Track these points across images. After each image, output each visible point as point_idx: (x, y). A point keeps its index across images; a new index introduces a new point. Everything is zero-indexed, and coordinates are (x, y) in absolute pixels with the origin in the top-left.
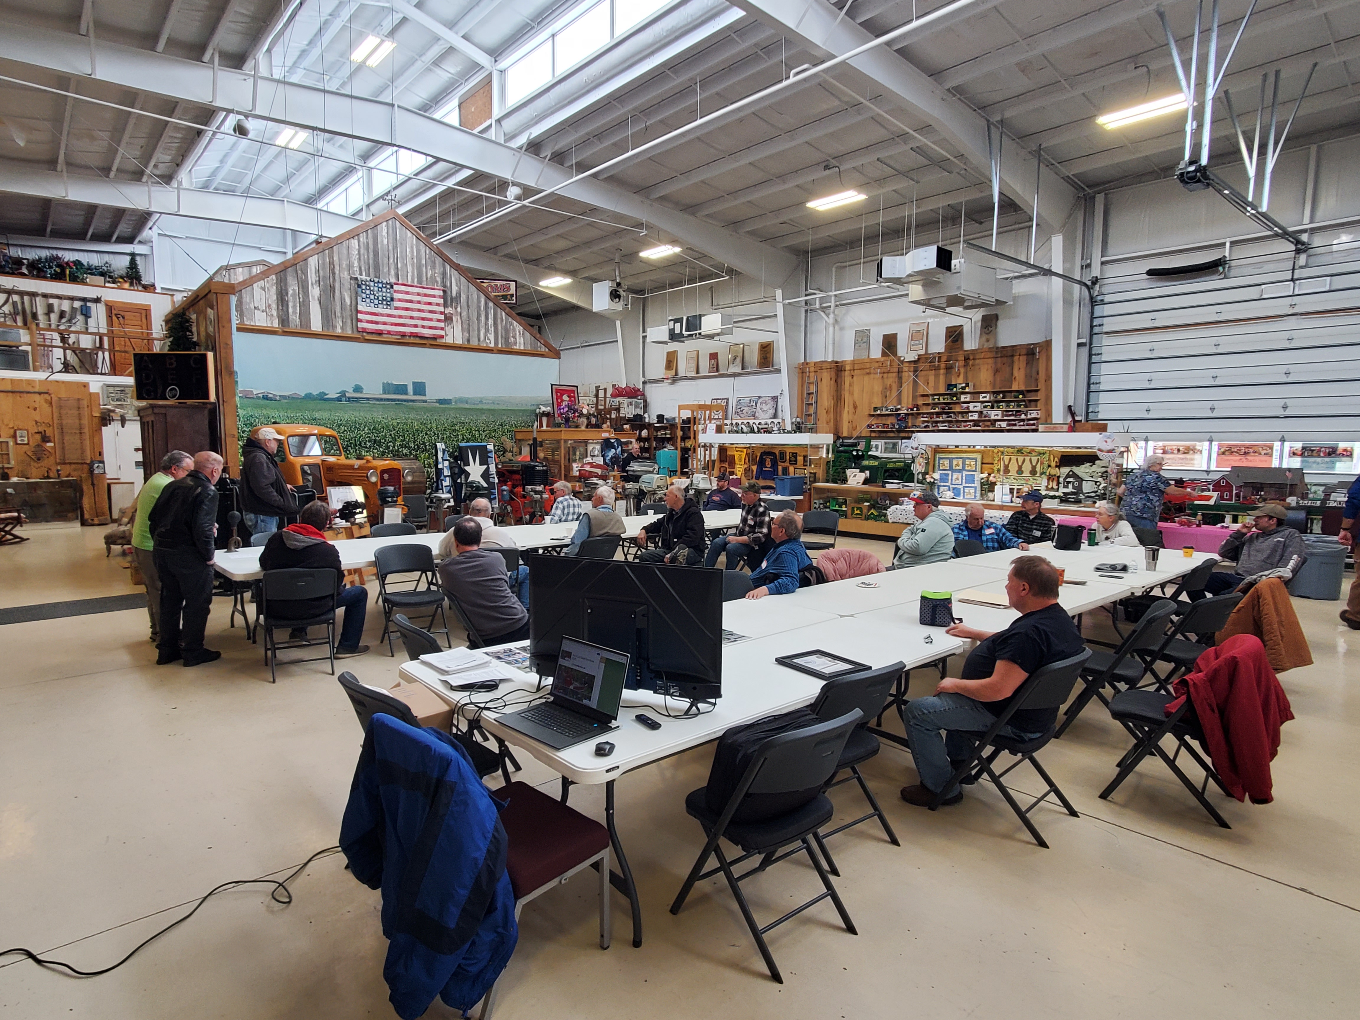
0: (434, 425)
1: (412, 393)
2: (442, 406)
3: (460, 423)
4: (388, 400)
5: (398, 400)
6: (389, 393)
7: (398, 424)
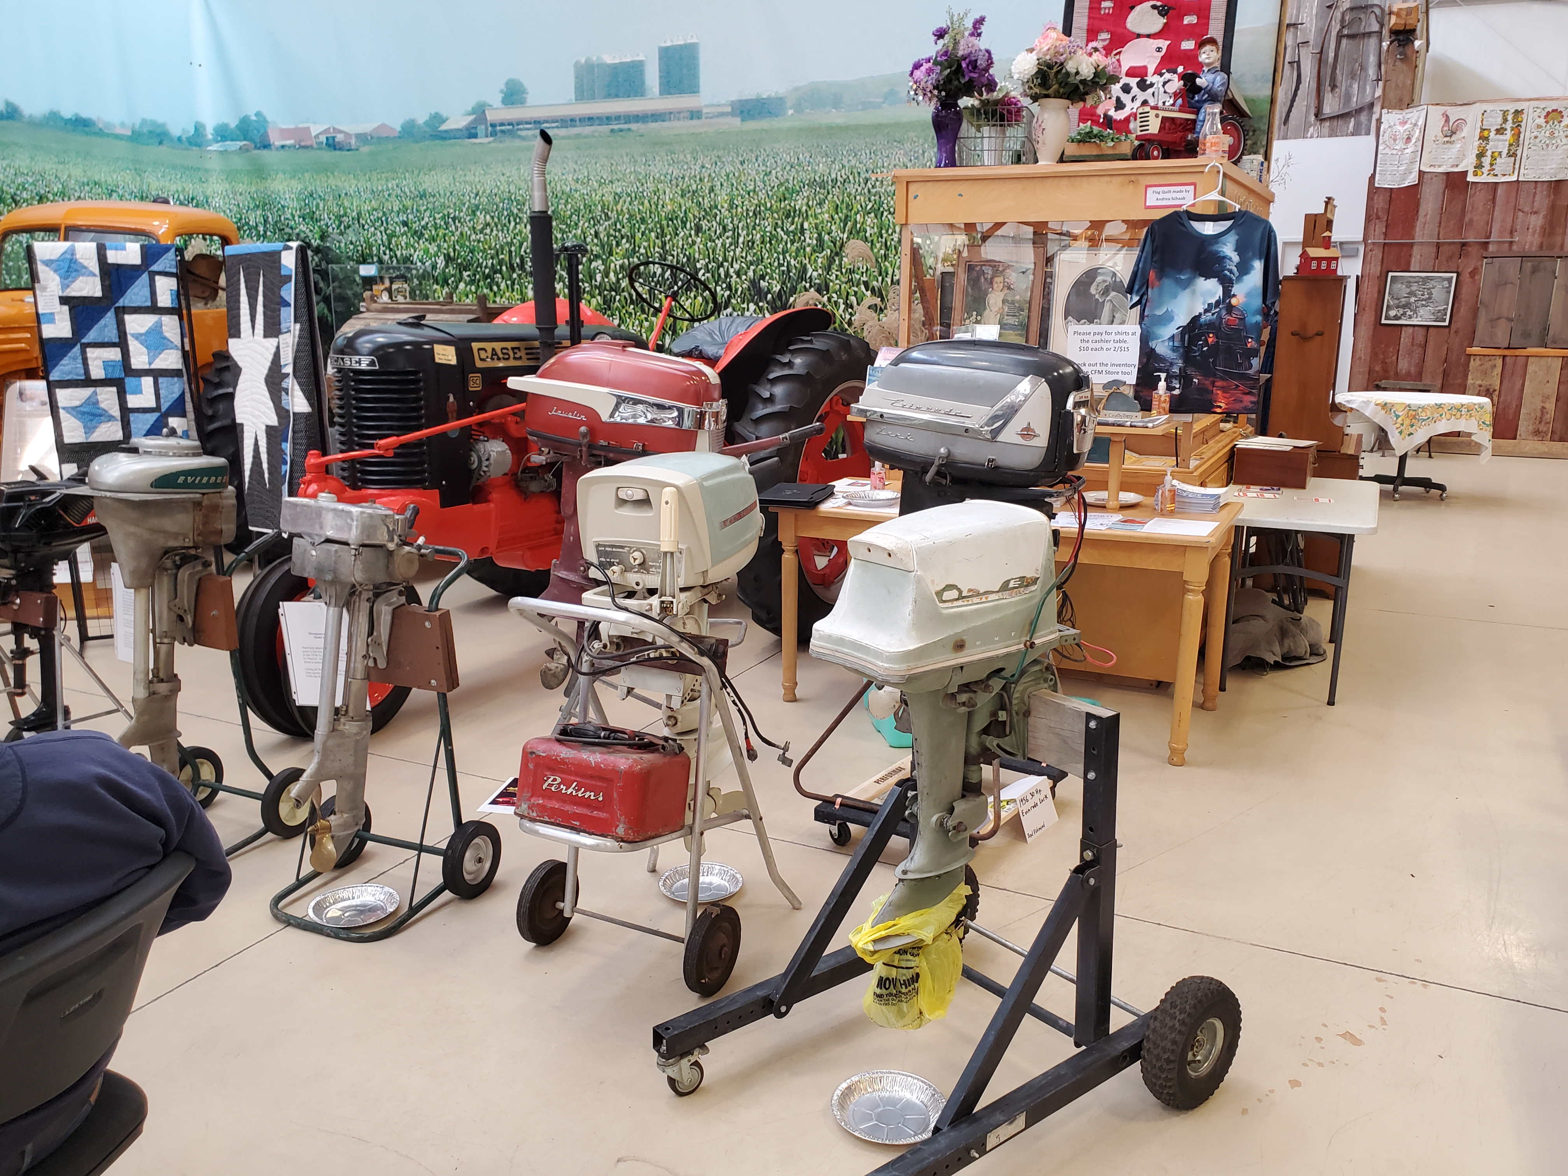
0: (722, 198)
1: (656, 90)
2: (751, 125)
3: (812, 184)
4: (590, 120)
5: (618, 118)
6: (592, 98)
7: (617, 196)
